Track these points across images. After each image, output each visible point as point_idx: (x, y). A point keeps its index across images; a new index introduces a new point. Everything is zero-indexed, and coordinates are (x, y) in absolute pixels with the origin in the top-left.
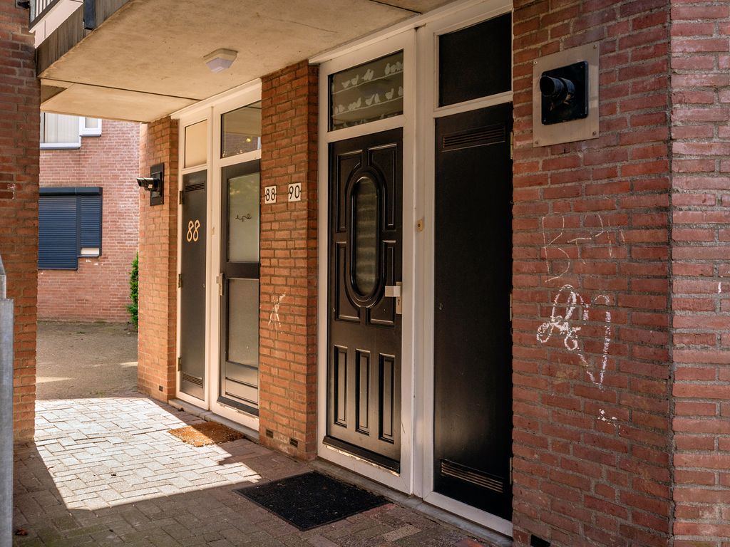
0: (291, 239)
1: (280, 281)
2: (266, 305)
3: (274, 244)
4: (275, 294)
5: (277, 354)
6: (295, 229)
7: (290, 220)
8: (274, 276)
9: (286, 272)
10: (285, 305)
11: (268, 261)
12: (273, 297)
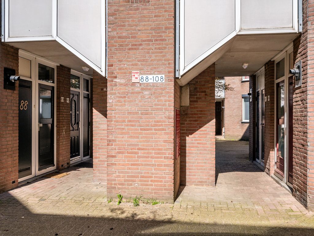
0: (67, 112)
1: (65, 123)
2: (61, 130)
3: (64, 113)
4: (63, 127)
5: (64, 143)
6: (68, 110)
7: (67, 107)
8: (63, 122)
9: (66, 121)
10: (66, 129)
11: (62, 118)
12: (63, 128)
